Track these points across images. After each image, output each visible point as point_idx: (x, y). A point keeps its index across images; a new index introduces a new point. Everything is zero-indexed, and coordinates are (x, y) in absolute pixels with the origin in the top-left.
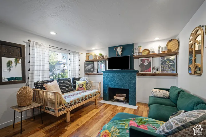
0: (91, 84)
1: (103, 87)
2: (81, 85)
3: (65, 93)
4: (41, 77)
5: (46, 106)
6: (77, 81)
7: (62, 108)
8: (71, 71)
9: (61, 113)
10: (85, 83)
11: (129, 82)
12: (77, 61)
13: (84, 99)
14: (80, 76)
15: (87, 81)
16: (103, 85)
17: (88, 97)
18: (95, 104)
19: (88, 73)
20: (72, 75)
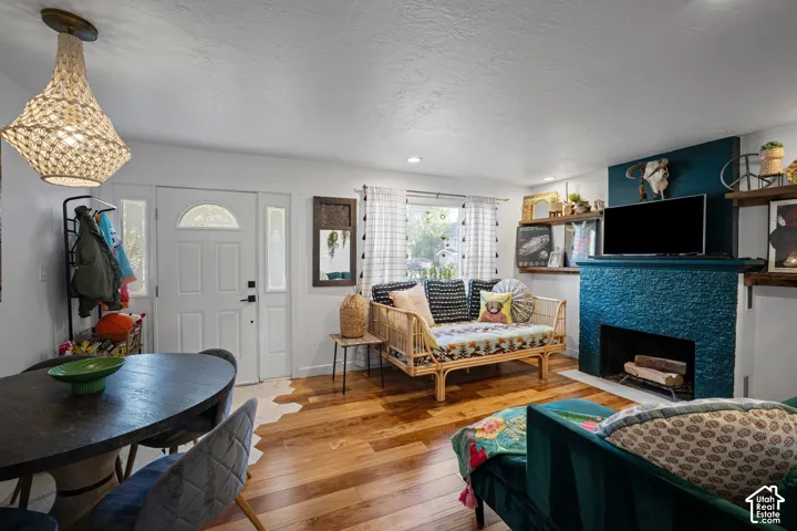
0: (531, 305)
1: (578, 321)
2: (496, 306)
3: (444, 322)
4: (387, 272)
5: (393, 347)
6: (483, 292)
7: (425, 357)
8: (466, 260)
9: (422, 370)
10: (510, 301)
11: (693, 310)
12: (488, 227)
13: (494, 350)
14: (495, 277)
15: (518, 293)
16: (581, 312)
17: (508, 343)
18: (541, 377)
19: (531, 265)
20: (471, 270)
